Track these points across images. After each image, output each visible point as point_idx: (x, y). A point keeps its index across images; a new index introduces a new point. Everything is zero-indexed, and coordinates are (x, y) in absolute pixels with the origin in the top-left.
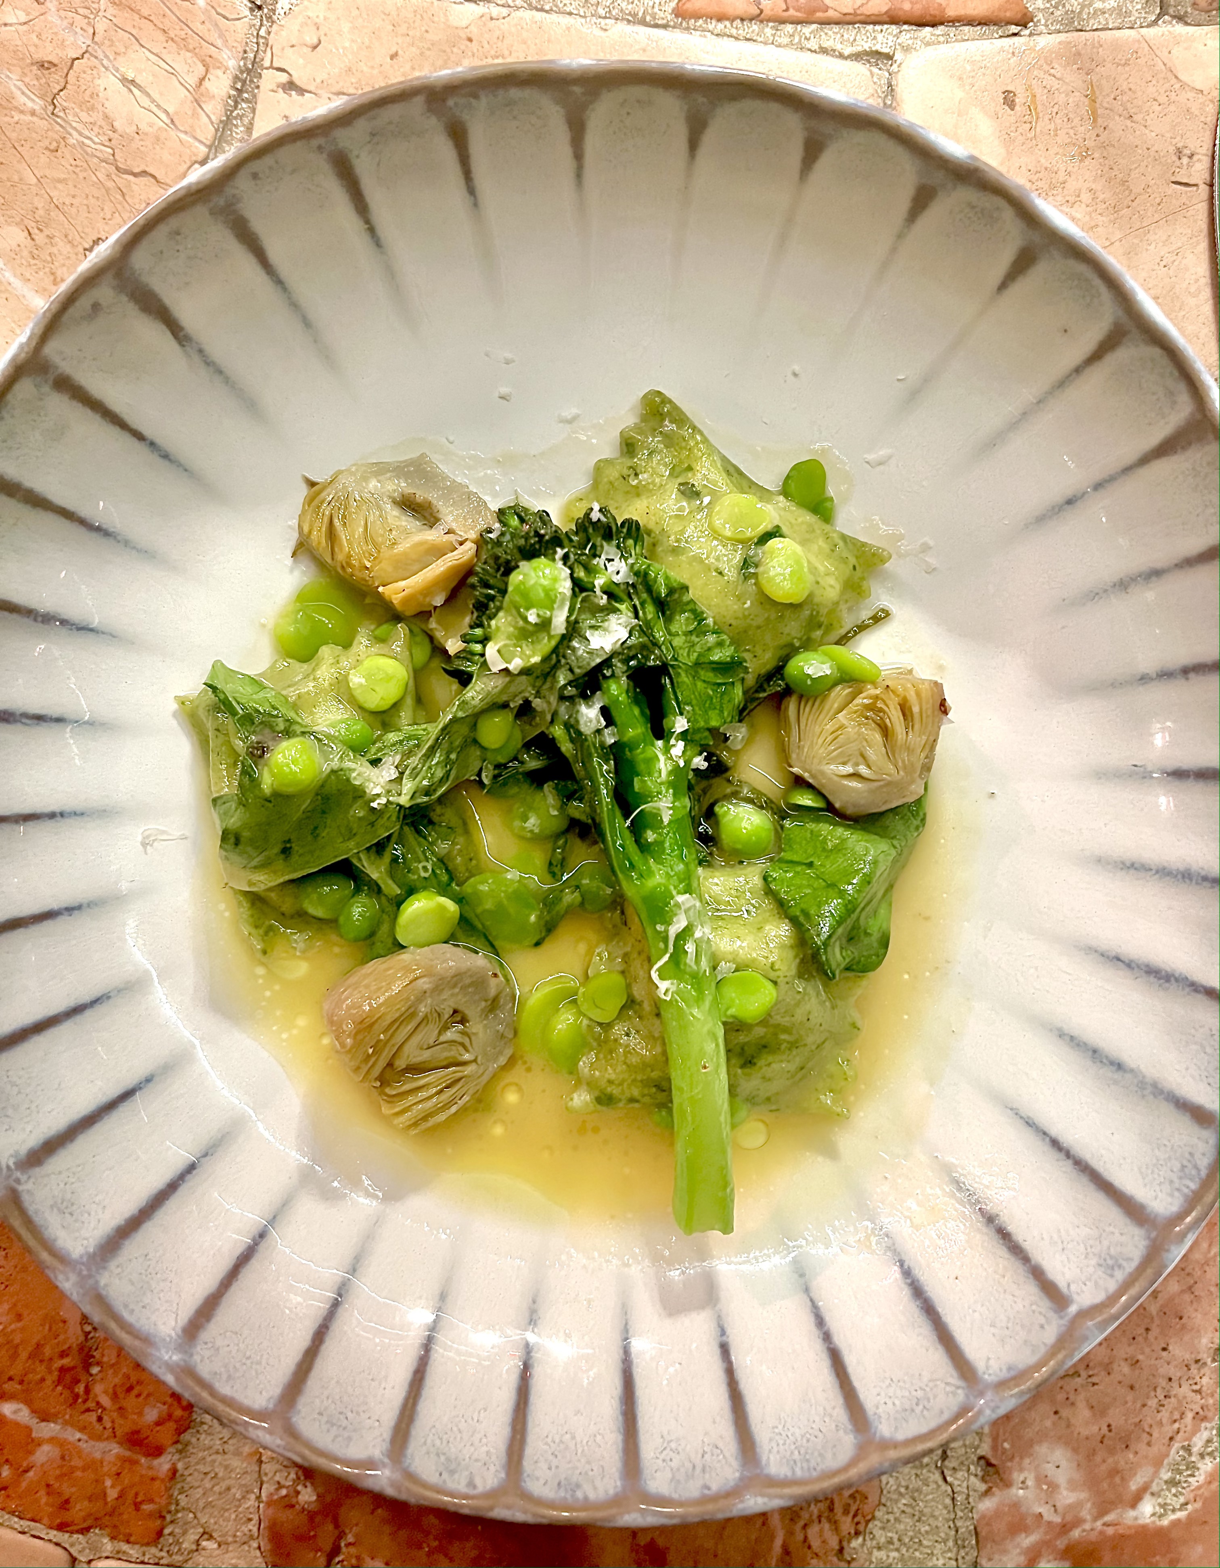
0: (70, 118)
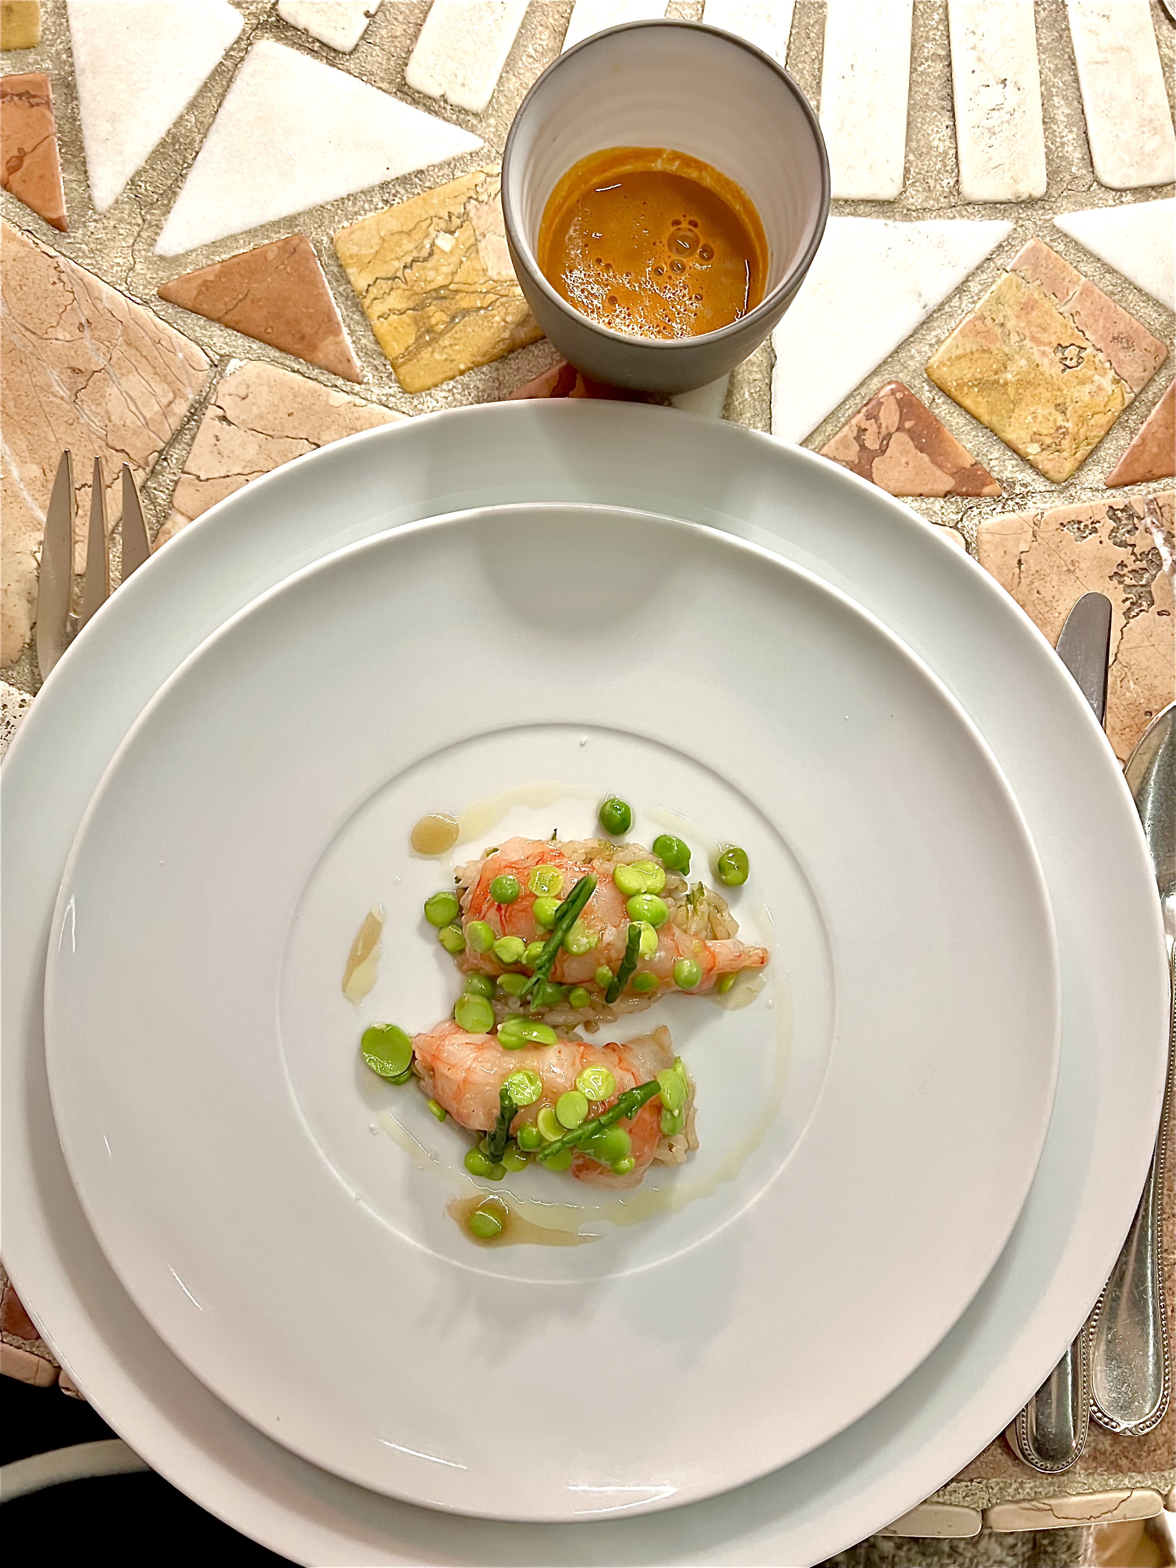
0: (85, 407)
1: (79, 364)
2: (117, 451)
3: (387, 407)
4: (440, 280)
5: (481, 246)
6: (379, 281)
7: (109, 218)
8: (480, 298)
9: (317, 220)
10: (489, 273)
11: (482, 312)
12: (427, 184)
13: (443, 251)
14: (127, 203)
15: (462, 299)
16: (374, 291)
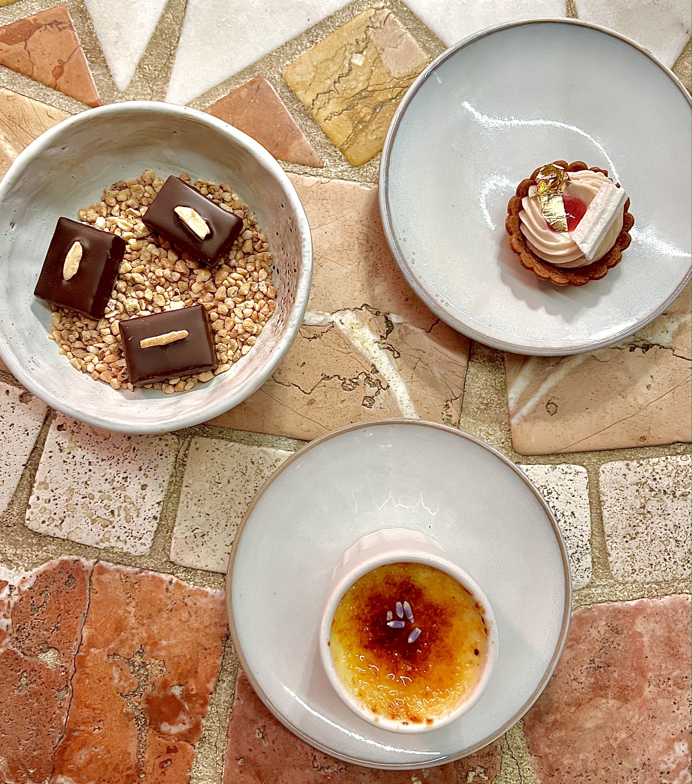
4: (360, 86)
5: (383, 57)
6: (319, 96)
7: (129, 94)
8: (390, 92)
9: (268, 64)
10: (392, 74)
11: (393, 101)
12: (337, 24)
13: (358, 66)
14: (138, 81)
15: (378, 95)
16: (318, 103)
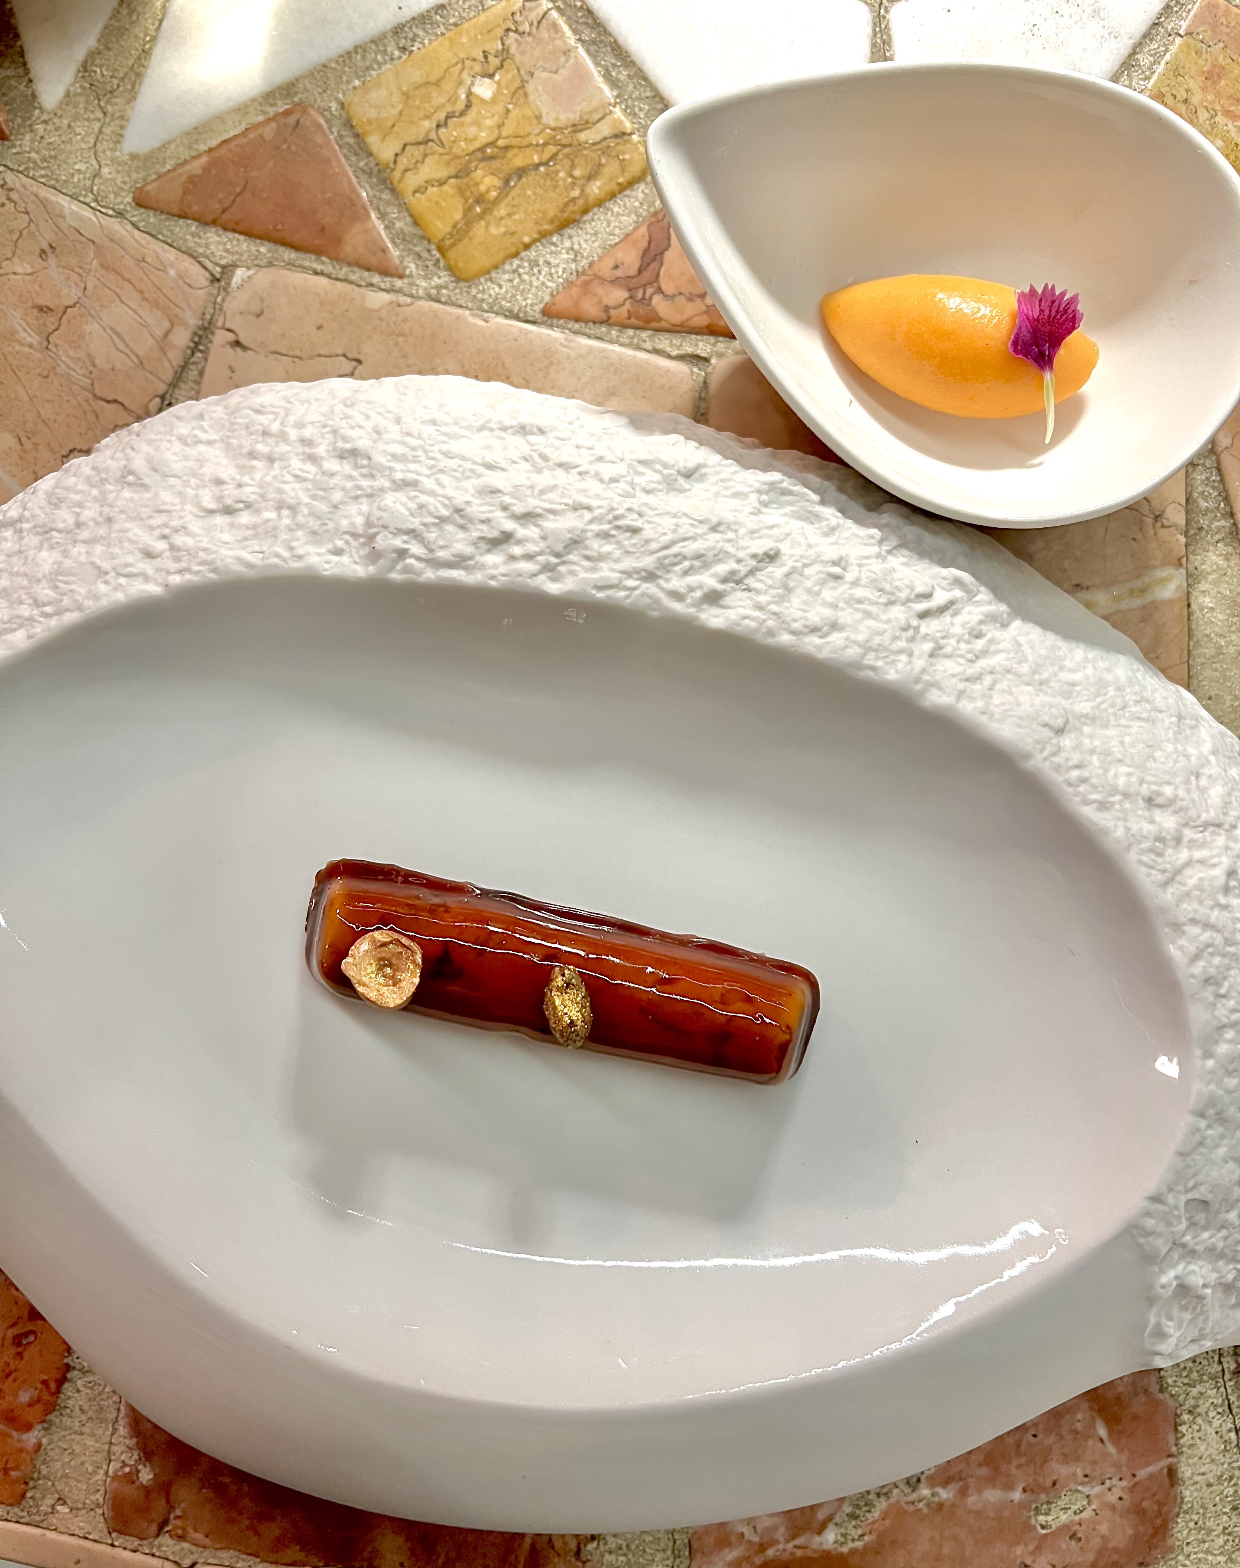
0: (61, 353)
1: (45, 300)
2: (108, 402)
3: (438, 301)
4: (484, 137)
5: (530, 87)
6: (407, 148)
7: (61, 117)
8: (538, 152)
9: (321, 83)
10: (545, 119)
11: (542, 169)
12: (452, 21)
13: (482, 101)
14: (80, 94)
15: (515, 156)
16: (403, 161)
